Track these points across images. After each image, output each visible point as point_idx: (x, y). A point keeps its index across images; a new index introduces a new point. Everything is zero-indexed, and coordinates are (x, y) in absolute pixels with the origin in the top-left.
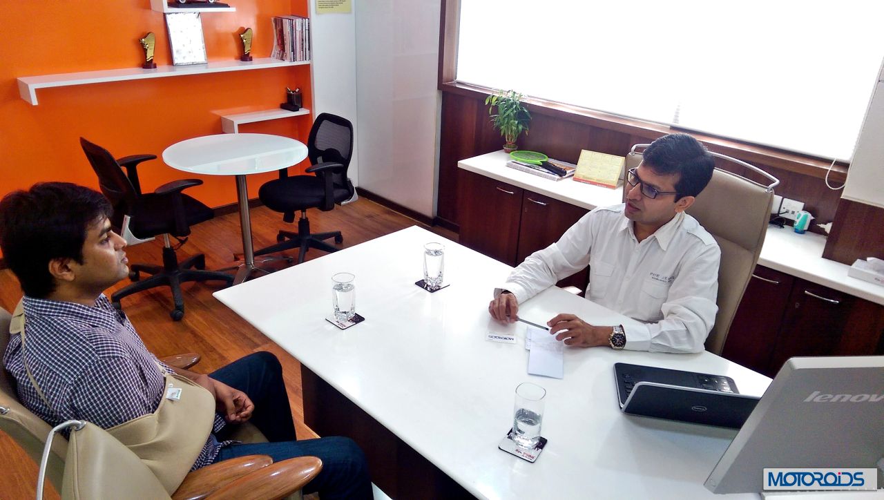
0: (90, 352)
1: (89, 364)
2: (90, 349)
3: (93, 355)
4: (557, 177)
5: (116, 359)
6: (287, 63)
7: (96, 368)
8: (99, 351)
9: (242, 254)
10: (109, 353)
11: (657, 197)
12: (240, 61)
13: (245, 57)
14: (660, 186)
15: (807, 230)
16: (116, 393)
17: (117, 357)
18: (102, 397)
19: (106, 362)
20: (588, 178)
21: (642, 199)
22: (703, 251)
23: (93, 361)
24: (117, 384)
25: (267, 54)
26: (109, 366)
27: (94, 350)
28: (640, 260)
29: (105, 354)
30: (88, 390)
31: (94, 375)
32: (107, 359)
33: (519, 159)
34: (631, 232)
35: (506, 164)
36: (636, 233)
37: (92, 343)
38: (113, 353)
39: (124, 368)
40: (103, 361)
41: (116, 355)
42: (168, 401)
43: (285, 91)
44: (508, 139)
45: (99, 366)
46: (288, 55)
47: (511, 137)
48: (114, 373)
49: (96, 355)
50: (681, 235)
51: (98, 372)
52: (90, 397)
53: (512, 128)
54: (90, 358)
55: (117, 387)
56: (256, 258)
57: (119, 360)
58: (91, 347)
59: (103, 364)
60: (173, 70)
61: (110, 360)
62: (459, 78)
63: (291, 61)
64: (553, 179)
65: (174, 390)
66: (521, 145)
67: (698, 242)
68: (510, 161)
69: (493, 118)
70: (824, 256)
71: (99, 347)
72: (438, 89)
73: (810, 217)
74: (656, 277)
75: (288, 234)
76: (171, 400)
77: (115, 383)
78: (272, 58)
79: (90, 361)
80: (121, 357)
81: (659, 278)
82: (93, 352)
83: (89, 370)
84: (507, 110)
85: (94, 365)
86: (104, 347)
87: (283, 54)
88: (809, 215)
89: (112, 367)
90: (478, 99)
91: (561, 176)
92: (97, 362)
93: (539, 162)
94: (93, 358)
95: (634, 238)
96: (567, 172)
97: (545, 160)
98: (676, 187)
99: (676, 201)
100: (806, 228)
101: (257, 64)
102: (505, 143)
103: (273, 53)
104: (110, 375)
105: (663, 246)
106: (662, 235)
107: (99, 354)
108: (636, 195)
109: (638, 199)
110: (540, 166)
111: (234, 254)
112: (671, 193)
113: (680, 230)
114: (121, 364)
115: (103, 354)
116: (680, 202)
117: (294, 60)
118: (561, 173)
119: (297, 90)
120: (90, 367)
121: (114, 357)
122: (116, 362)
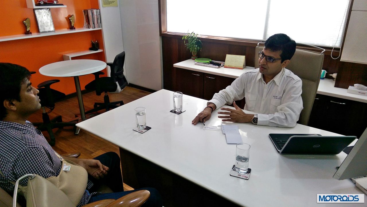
0: (22, 145)
1: (22, 151)
2: (22, 144)
3: (24, 147)
4: (217, 67)
5: (36, 148)
6: (91, 29)
7: (25, 153)
8: (27, 144)
9: (79, 114)
10: (32, 145)
11: (274, 62)
12: (69, 30)
13: (72, 28)
14: (274, 56)
15: (325, 78)
16: (36, 165)
17: (36, 147)
18: (29, 167)
19: (31, 150)
20: (231, 66)
21: (267, 64)
22: (294, 83)
23: (24, 149)
24: (37, 161)
25: (81, 26)
26: (32, 151)
27: (24, 144)
28: (268, 92)
29: (30, 146)
30: (22, 164)
31: (24, 156)
32: (31, 148)
33: (200, 61)
34: (263, 80)
35: (194, 64)
36: (265, 80)
37: (23, 140)
38: (34, 145)
39: (40, 153)
40: (29, 149)
41: (36, 146)
42: (63, 172)
43: (91, 42)
44: (193, 54)
45: (27, 152)
46: (91, 25)
47: (194, 53)
48: (35, 155)
49: (25, 147)
50: (284, 78)
51: (26, 155)
52: (22, 168)
53: (194, 49)
54: (22, 148)
55: (37, 162)
56: (86, 115)
57: (37, 149)
58: (23, 143)
59: (29, 151)
60: (40, 34)
61: (33, 149)
62: (168, 31)
63: (93, 28)
64: (216, 68)
65: (66, 166)
66: (199, 56)
67: (291, 79)
68: (195, 62)
69: (185, 45)
70: (335, 86)
71: (26, 143)
72: (160, 36)
73: (326, 72)
74: (275, 97)
75: (99, 104)
76: (66, 171)
77: (35, 160)
78: (84, 28)
79: (22, 149)
80: (39, 148)
81: (278, 98)
82: (24, 145)
83: (22, 154)
84: (192, 41)
85: (24, 151)
86: (29, 142)
87: (89, 26)
88: (326, 71)
89: (34, 152)
90: (178, 38)
91: (219, 66)
92: (26, 150)
93: (208, 61)
94: (24, 148)
95: (264, 82)
96: (222, 64)
97: (210, 61)
98: (281, 56)
99: (282, 62)
100: (324, 77)
101: (77, 31)
102: (192, 55)
103: (84, 26)
104: (33, 157)
105: (277, 83)
106: (277, 79)
107: (27, 146)
108: (264, 62)
109: (265, 64)
110: (209, 63)
111: (75, 115)
112: (279, 59)
113: (284, 76)
114: (39, 151)
115: (29, 146)
116: (283, 63)
117: (95, 28)
118: (219, 65)
119: (96, 41)
120: (22, 152)
121: (35, 148)
122: (36, 150)
